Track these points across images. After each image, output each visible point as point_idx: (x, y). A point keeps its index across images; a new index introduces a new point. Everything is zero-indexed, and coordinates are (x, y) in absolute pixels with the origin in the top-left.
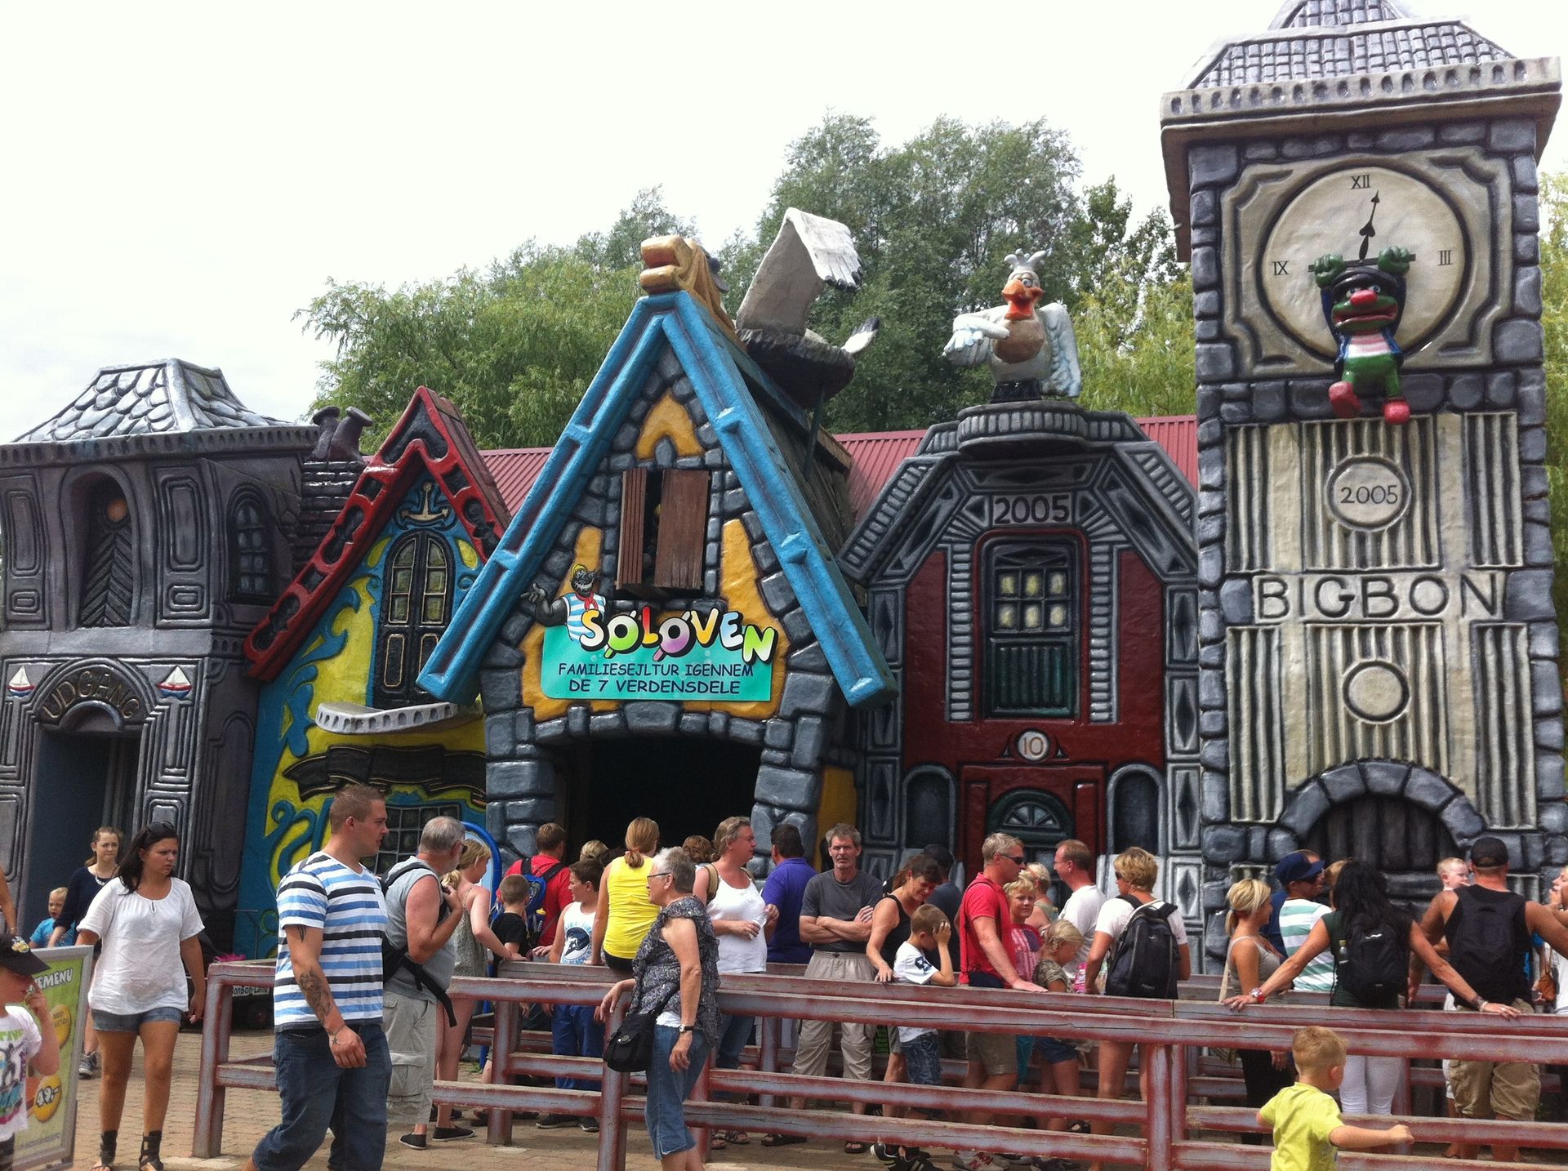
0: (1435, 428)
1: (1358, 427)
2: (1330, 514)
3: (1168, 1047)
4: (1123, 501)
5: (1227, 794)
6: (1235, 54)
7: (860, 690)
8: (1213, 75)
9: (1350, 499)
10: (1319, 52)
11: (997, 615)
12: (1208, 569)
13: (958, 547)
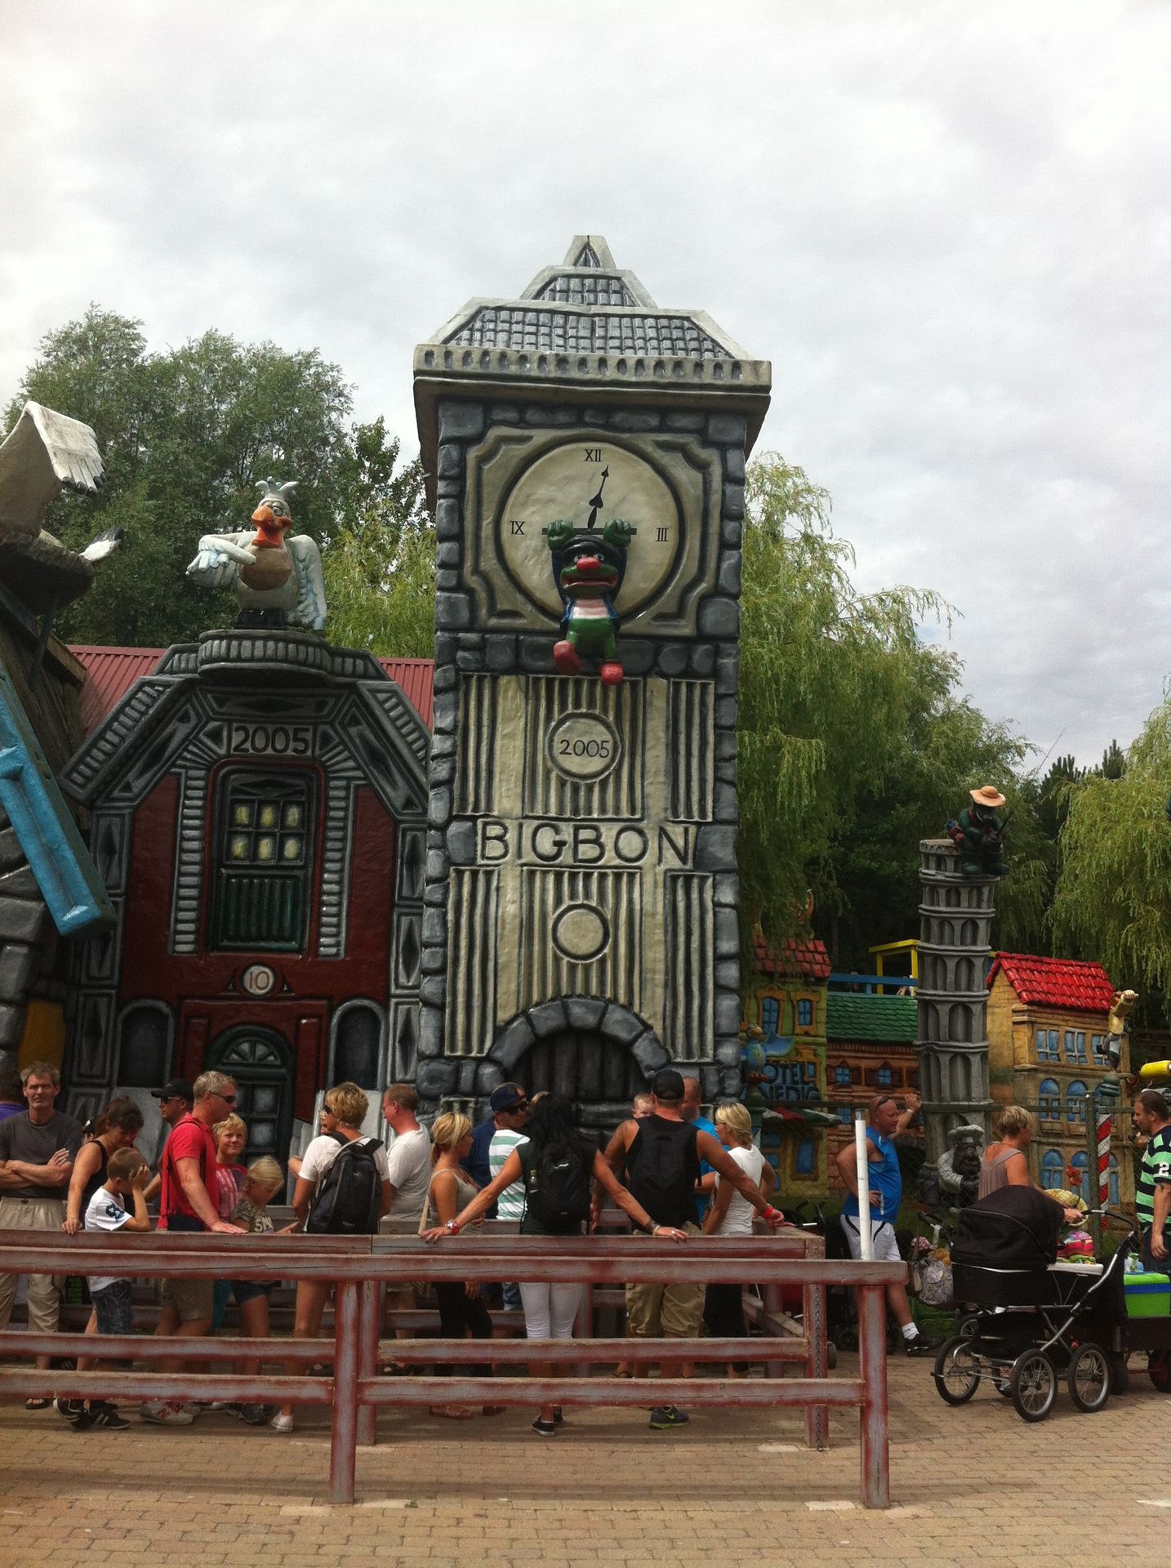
0: (645, 691)
1: (578, 684)
2: (550, 764)
3: (359, 1284)
4: (362, 737)
5: (442, 1029)
6: (487, 317)
7: (73, 918)
8: (465, 334)
9: (568, 750)
10: (564, 327)
11: (230, 844)
12: (437, 810)
13: (192, 773)
